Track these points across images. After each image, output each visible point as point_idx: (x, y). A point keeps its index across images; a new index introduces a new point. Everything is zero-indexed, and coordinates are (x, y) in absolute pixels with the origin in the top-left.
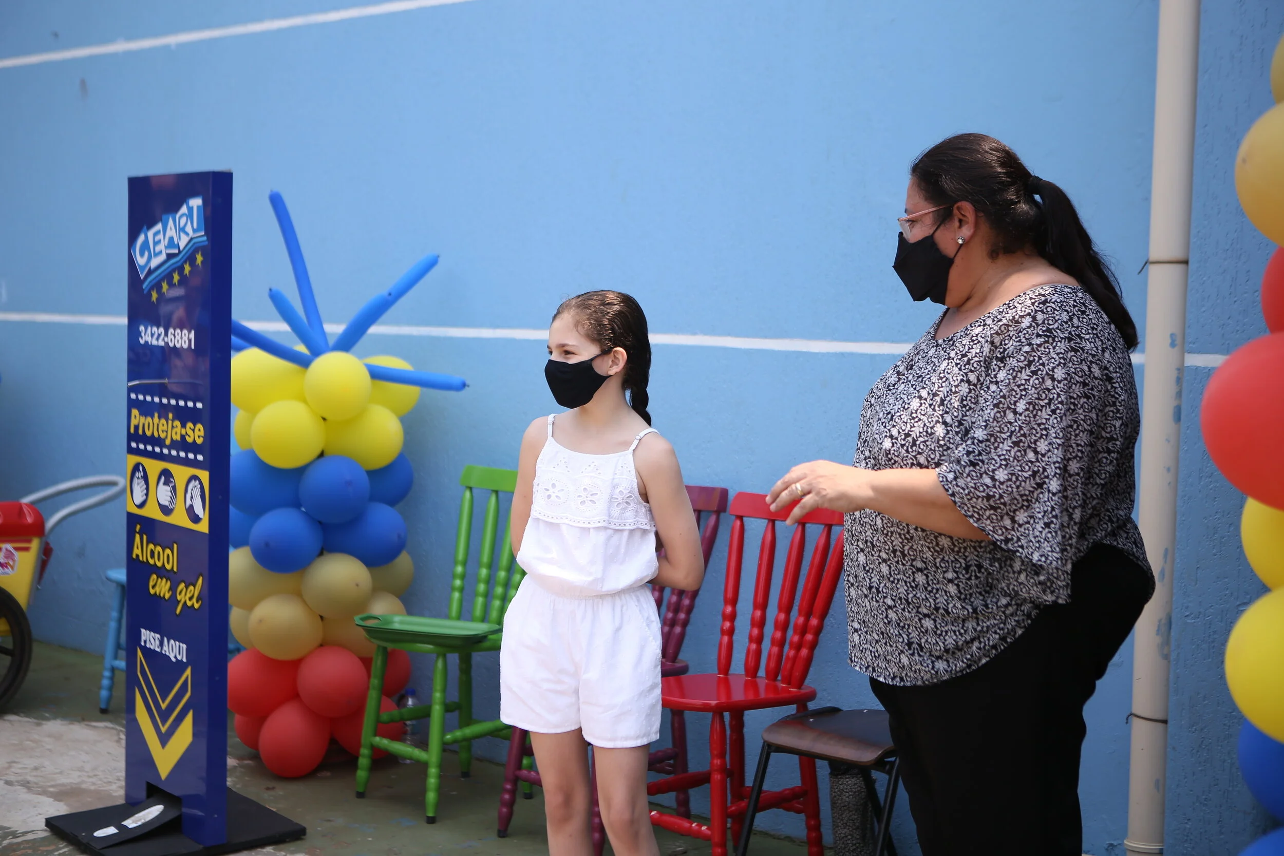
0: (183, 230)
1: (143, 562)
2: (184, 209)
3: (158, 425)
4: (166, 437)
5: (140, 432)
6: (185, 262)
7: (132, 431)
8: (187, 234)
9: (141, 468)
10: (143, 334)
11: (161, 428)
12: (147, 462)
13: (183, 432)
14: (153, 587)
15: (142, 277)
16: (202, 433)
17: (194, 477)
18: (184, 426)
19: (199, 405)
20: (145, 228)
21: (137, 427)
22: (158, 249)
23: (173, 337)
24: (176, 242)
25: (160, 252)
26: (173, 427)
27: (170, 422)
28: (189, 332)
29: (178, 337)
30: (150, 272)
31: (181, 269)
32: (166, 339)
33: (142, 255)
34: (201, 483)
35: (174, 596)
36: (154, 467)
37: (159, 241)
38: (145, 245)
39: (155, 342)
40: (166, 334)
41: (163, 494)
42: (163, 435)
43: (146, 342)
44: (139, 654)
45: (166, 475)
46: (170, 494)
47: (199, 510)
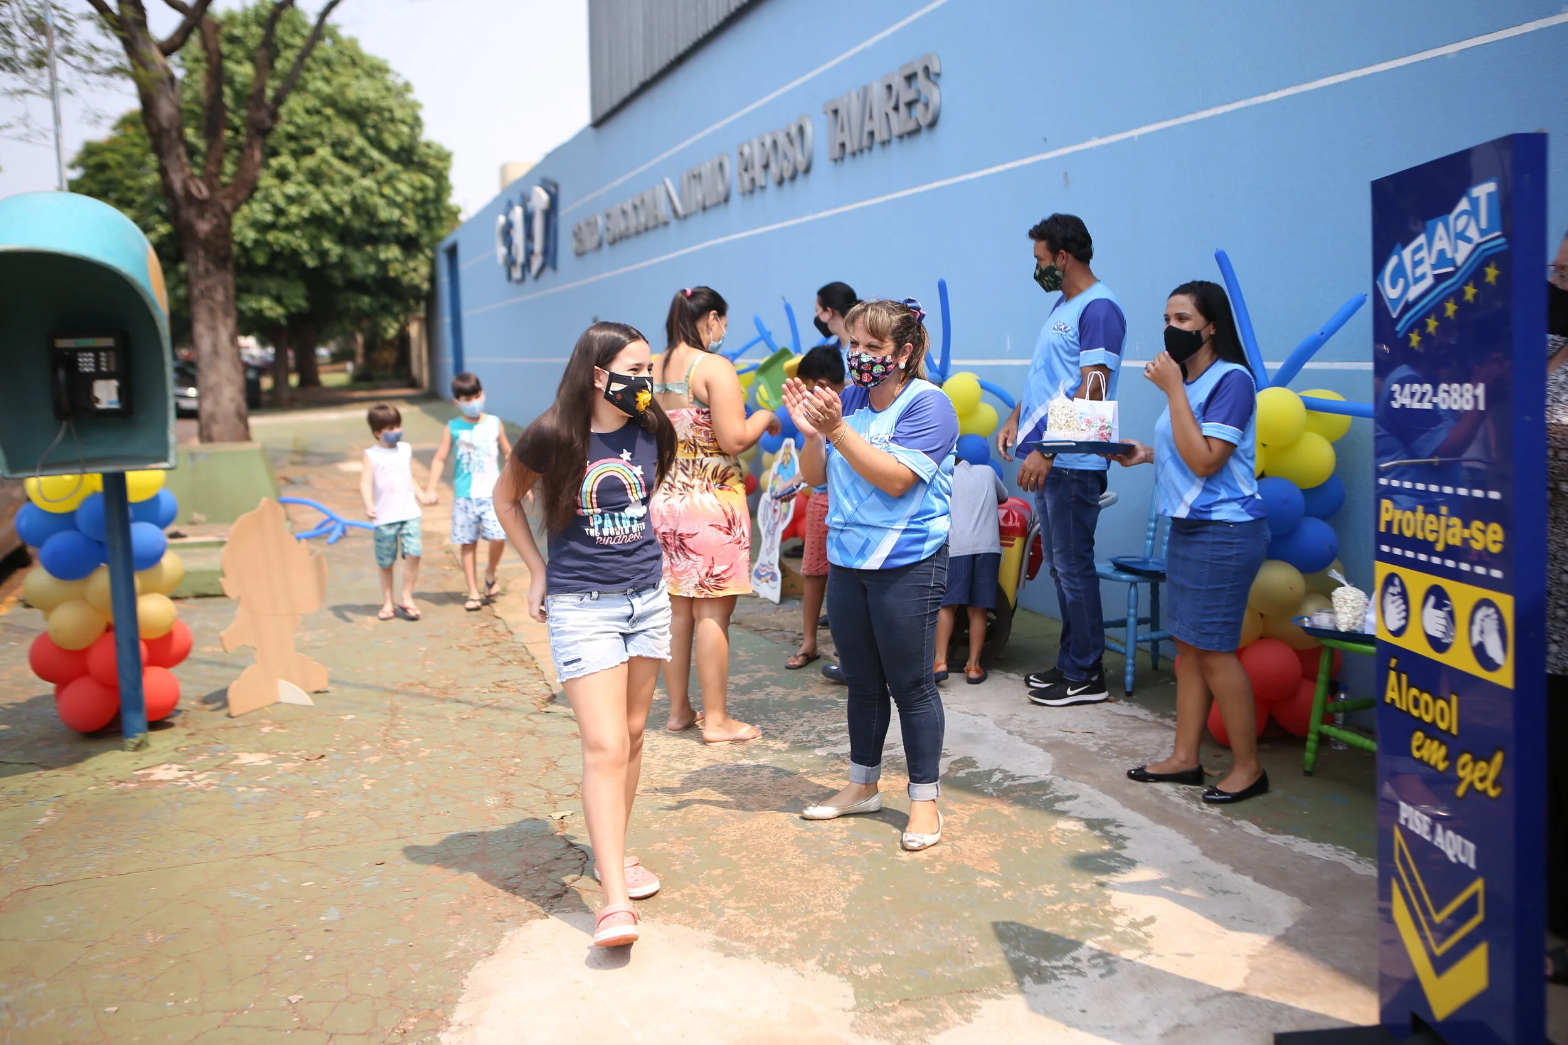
0: (1462, 236)
1: (1400, 710)
2: (1464, 205)
3: (1423, 522)
4: (1437, 541)
5: (1395, 531)
6: (1466, 284)
7: (1383, 529)
8: (1468, 240)
9: (1397, 582)
10: (1397, 395)
11: (1428, 527)
12: (1407, 575)
13: (1466, 533)
14: (1419, 748)
15: (1394, 316)
16: (1500, 537)
17: (1486, 603)
18: (1466, 525)
19: (1494, 495)
20: (1398, 246)
21: (1389, 524)
22: (1419, 271)
23: (1445, 395)
24: (1449, 255)
25: (1423, 277)
26: (1448, 527)
27: (1443, 519)
28: (1475, 387)
29: (1455, 395)
30: (1408, 306)
31: (1458, 295)
32: (1435, 400)
33: (1394, 285)
34: (1498, 611)
35: (1452, 767)
36: (1417, 582)
37: (1421, 262)
38: (1400, 268)
39: (1416, 406)
40: (1435, 394)
41: (1433, 621)
42: (1431, 538)
43: (1403, 405)
44: (1398, 834)
45: (1439, 597)
46: (1443, 622)
47: (1494, 649)
